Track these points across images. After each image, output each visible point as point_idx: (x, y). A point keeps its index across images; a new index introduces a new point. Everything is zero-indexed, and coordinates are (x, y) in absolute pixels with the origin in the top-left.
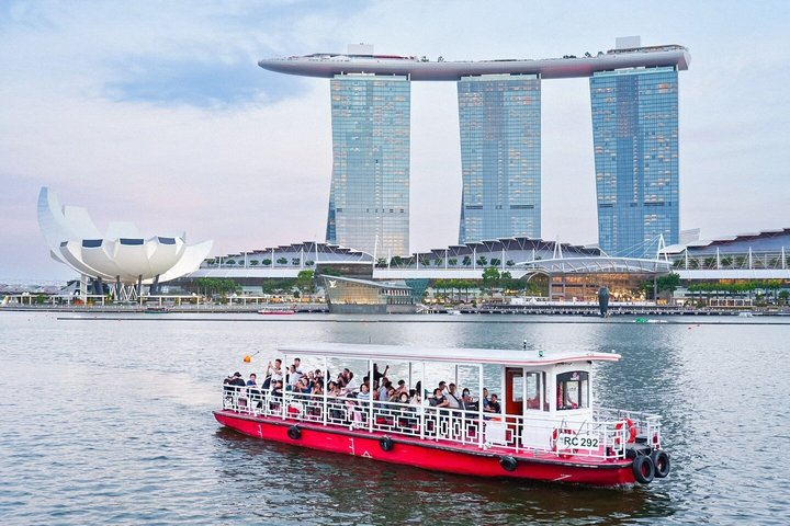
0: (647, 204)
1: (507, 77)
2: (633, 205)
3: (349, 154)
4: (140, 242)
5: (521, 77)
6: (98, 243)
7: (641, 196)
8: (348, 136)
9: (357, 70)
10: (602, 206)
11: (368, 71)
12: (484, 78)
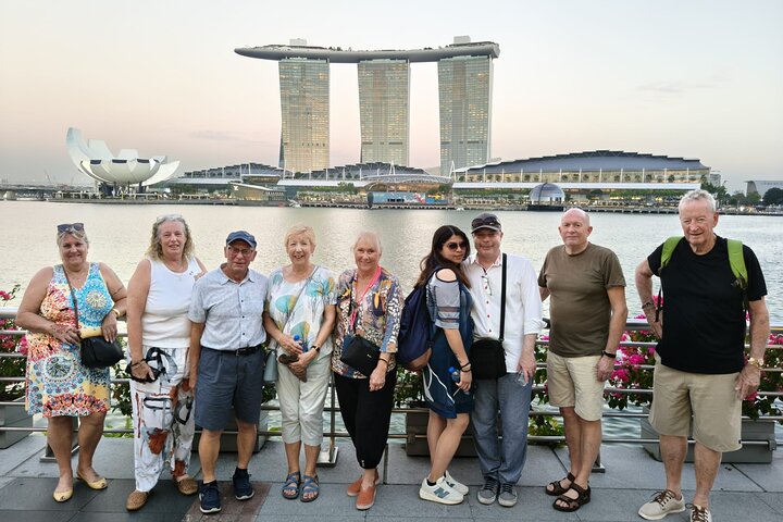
0: (469, 142)
1: (388, 61)
2: (461, 143)
3: (291, 109)
4: (125, 161)
5: (397, 61)
6: (98, 162)
7: (465, 138)
8: (290, 98)
9: (296, 55)
10: (443, 143)
11: (302, 56)
12: (374, 61)
